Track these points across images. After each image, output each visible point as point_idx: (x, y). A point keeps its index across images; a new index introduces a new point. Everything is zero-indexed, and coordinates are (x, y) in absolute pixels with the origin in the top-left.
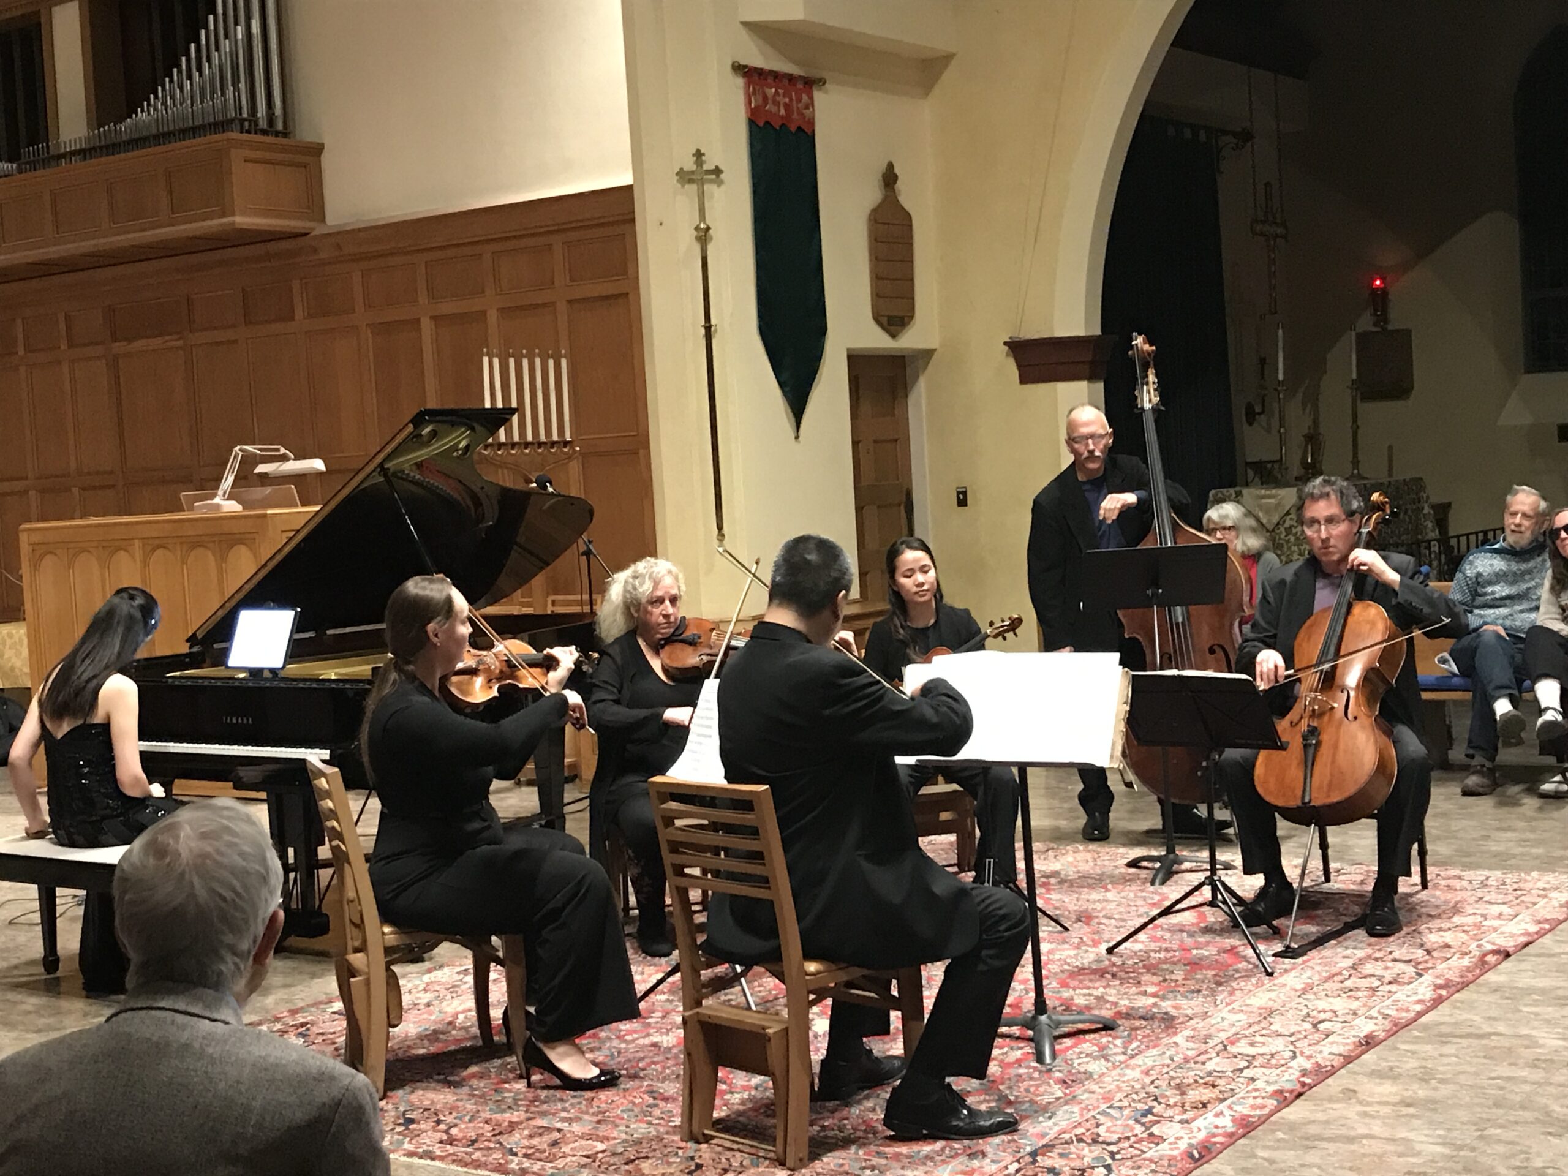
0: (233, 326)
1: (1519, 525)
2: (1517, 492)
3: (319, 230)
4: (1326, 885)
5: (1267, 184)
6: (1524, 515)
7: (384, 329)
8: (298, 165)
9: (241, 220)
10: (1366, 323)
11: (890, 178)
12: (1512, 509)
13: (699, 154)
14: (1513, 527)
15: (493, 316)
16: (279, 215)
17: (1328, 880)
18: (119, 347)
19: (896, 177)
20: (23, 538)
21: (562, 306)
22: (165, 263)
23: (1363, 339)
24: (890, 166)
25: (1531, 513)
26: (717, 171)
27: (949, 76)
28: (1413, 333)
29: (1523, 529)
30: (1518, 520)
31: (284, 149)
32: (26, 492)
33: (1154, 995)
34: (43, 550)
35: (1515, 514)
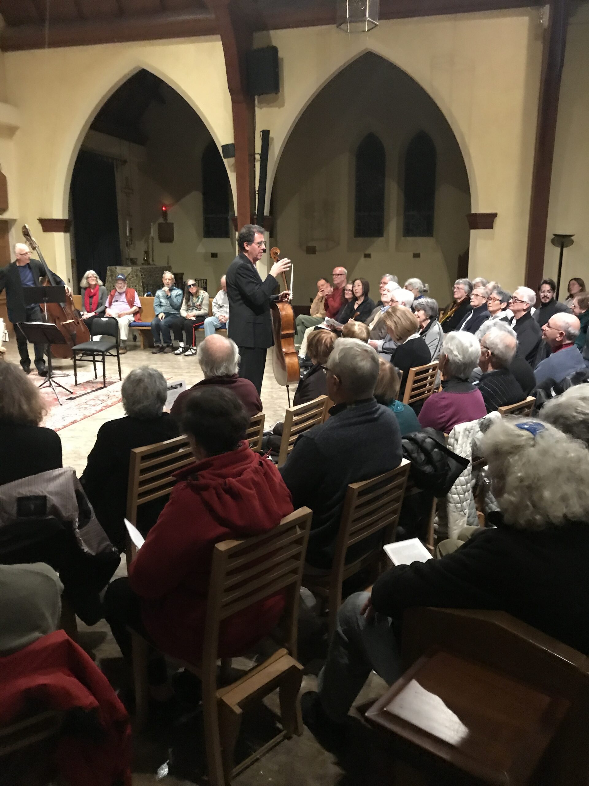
1: (168, 282)
2: (165, 273)
4: (96, 380)
6: (169, 279)
10: (161, 220)
12: (165, 278)
14: (167, 283)
17: (96, 378)
23: (160, 225)
25: (170, 278)
27: (18, 133)
28: (174, 224)
29: (169, 283)
30: (168, 281)
35: (166, 279)
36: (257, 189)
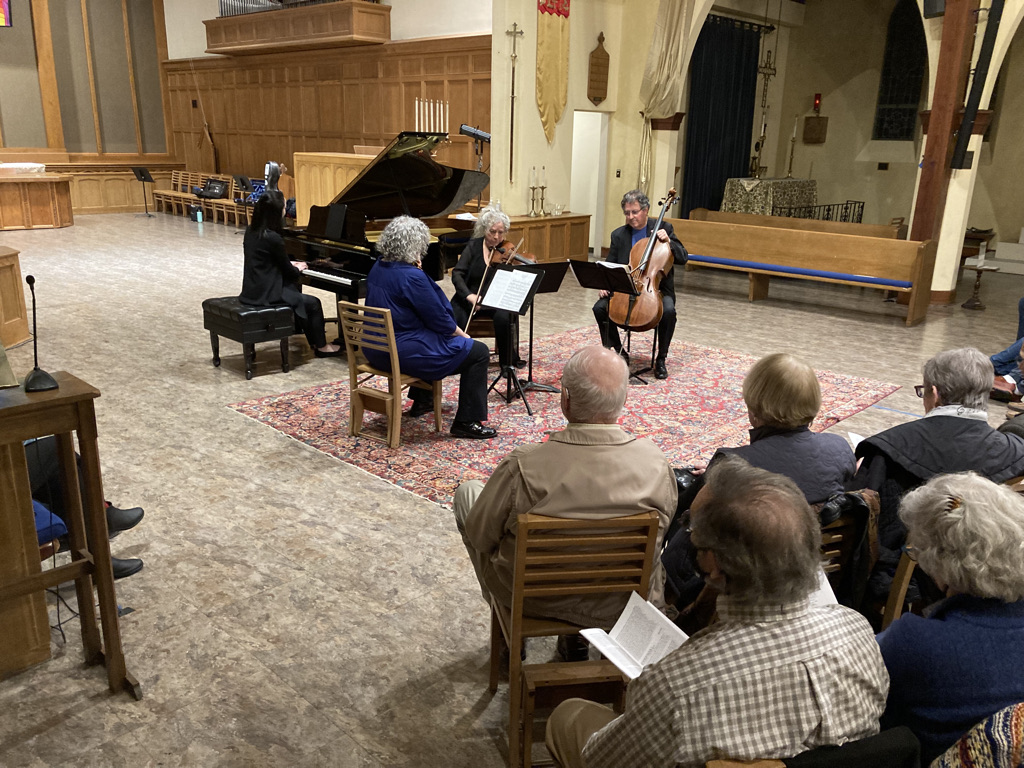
0: (357, 78)
3: (388, 43)
5: (769, 52)
7: (408, 84)
8: (379, 14)
9: (356, 37)
11: (601, 39)
13: (515, 25)
15: (446, 83)
16: (371, 35)
18: (319, 83)
19: (603, 39)
20: (295, 158)
21: (470, 82)
22: (334, 50)
23: (808, 119)
24: (602, 34)
26: (521, 33)
28: (829, 122)
31: (375, 8)
32: (286, 136)
33: (681, 422)
34: (302, 163)
36: (973, 66)
